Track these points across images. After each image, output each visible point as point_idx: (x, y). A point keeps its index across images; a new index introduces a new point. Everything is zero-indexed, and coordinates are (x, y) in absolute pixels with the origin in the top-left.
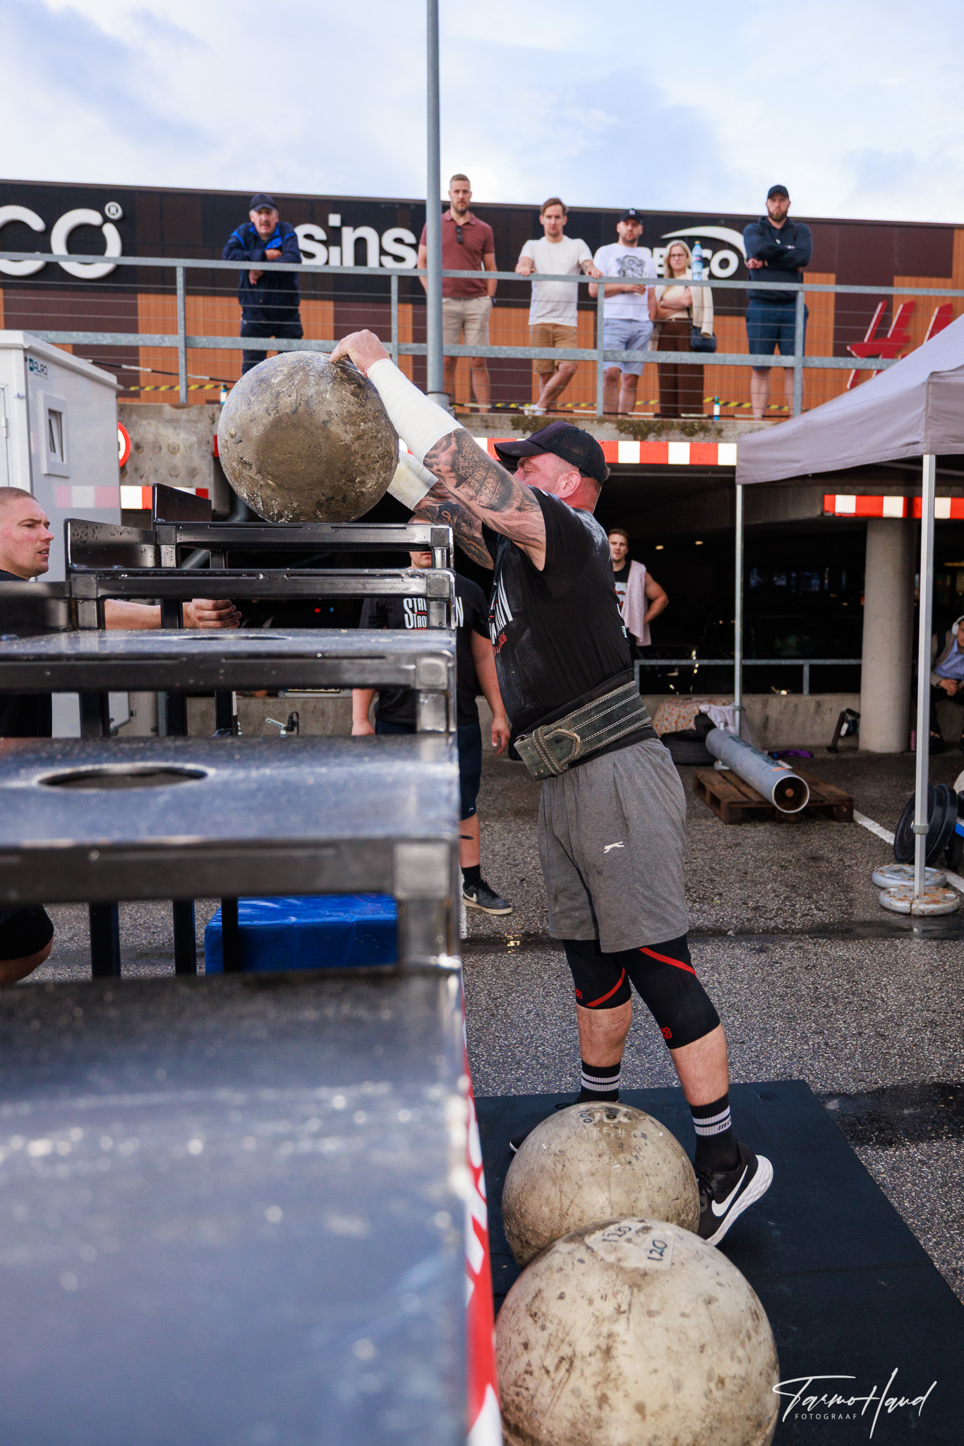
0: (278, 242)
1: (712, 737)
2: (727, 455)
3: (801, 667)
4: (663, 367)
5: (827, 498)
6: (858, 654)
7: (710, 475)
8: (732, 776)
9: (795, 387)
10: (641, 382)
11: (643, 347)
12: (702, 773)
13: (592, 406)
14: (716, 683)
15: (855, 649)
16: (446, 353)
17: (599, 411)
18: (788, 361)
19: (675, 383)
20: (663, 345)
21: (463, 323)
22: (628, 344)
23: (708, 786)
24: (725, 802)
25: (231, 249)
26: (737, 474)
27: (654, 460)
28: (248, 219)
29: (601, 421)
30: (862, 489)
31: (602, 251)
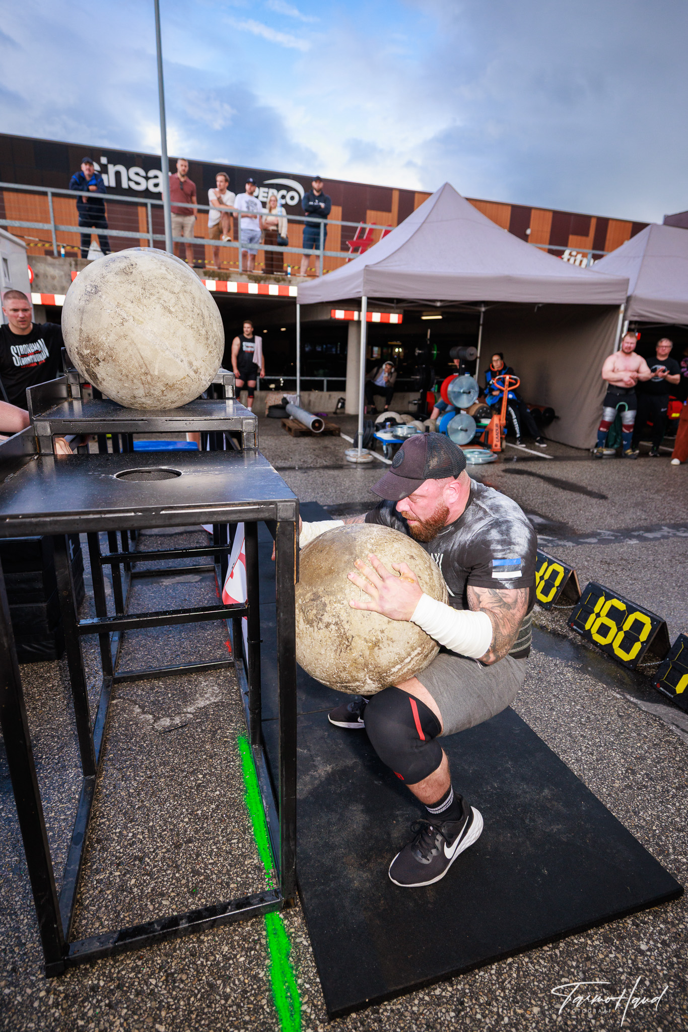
0: (94, 182)
1: (288, 407)
2: (293, 292)
3: (323, 381)
4: (267, 252)
5: (333, 311)
6: (345, 375)
7: (286, 299)
8: (296, 420)
9: (320, 264)
10: (256, 257)
11: (256, 243)
12: (285, 420)
13: (237, 267)
14: (290, 386)
15: (344, 374)
16: (174, 240)
17: (240, 270)
18: (317, 252)
19: (272, 259)
20: (266, 243)
21: (182, 227)
22: (251, 240)
23: (287, 425)
24: (293, 429)
25: (73, 184)
26: (298, 299)
27: (263, 292)
28: (80, 169)
29: (241, 274)
30: (346, 308)
31: (239, 195)
